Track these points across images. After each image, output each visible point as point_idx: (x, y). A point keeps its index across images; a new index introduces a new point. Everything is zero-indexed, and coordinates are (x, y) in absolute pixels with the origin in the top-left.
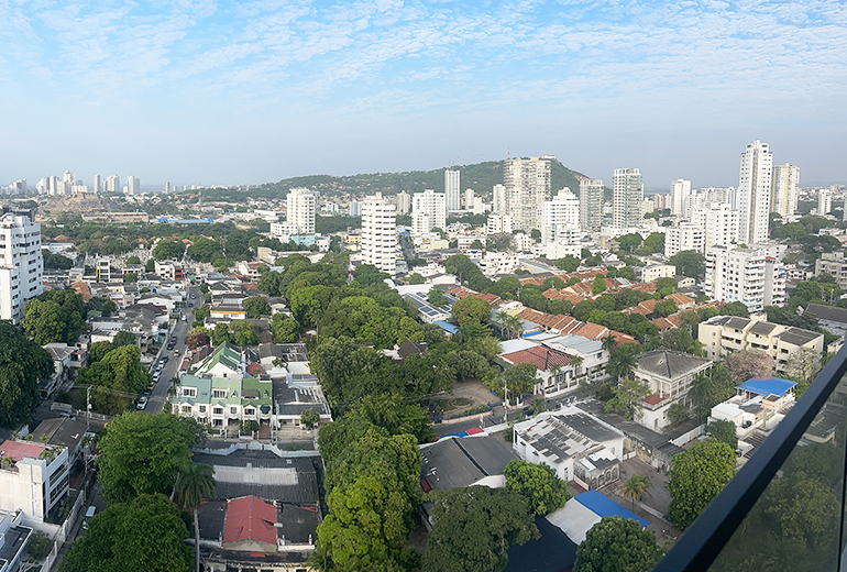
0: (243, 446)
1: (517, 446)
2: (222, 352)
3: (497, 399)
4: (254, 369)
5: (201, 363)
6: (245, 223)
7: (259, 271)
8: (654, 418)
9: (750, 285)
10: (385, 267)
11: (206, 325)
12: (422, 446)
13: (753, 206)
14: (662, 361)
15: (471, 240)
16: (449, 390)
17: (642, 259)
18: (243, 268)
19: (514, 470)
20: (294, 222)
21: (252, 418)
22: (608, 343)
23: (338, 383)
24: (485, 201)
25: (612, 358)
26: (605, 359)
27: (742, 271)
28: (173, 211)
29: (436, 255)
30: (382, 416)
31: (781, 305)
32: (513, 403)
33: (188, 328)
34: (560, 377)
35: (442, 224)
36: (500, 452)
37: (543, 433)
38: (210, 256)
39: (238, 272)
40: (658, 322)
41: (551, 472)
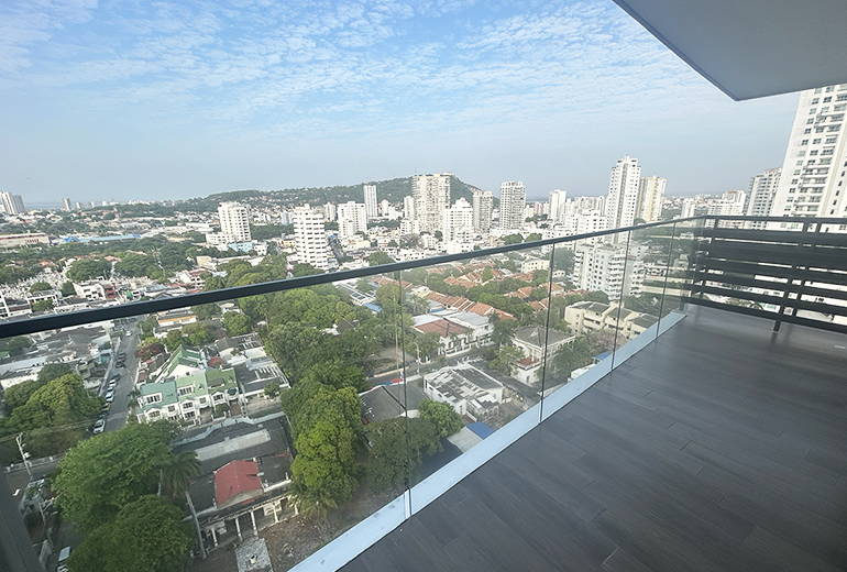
0: (218, 426)
1: (427, 391)
2: (180, 355)
3: (412, 358)
4: (215, 362)
5: (160, 370)
6: (179, 236)
7: (202, 278)
8: (526, 376)
9: (612, 278)
10: (320, 264)
11: (156, 335)
12: (360, 395)
13: (619, 212)
14: (534, 334)
15: (388, 240)
16: (378, 353)
17: (523, 255)
18: (185, 277)
19: (426, 406)
20: (229, 231)
21: (221, 402)
22: (493, 318)
23: (291, 359)
24: (398, 210)
25: (496, 329)
26: (490, 330)
27: (605, 266)
28: (83, 228)
29: (360, 252)
30: (328, 377)
31: (637, 296)
32: (423, 361)
33: (136, 342)
34: (457, 342)
35: (363, 228)
36: (415, 396)
37: (445, 381)
38: (144, 270)
39: (180, 281)
40: (533, 304)
41: (451, 408)
